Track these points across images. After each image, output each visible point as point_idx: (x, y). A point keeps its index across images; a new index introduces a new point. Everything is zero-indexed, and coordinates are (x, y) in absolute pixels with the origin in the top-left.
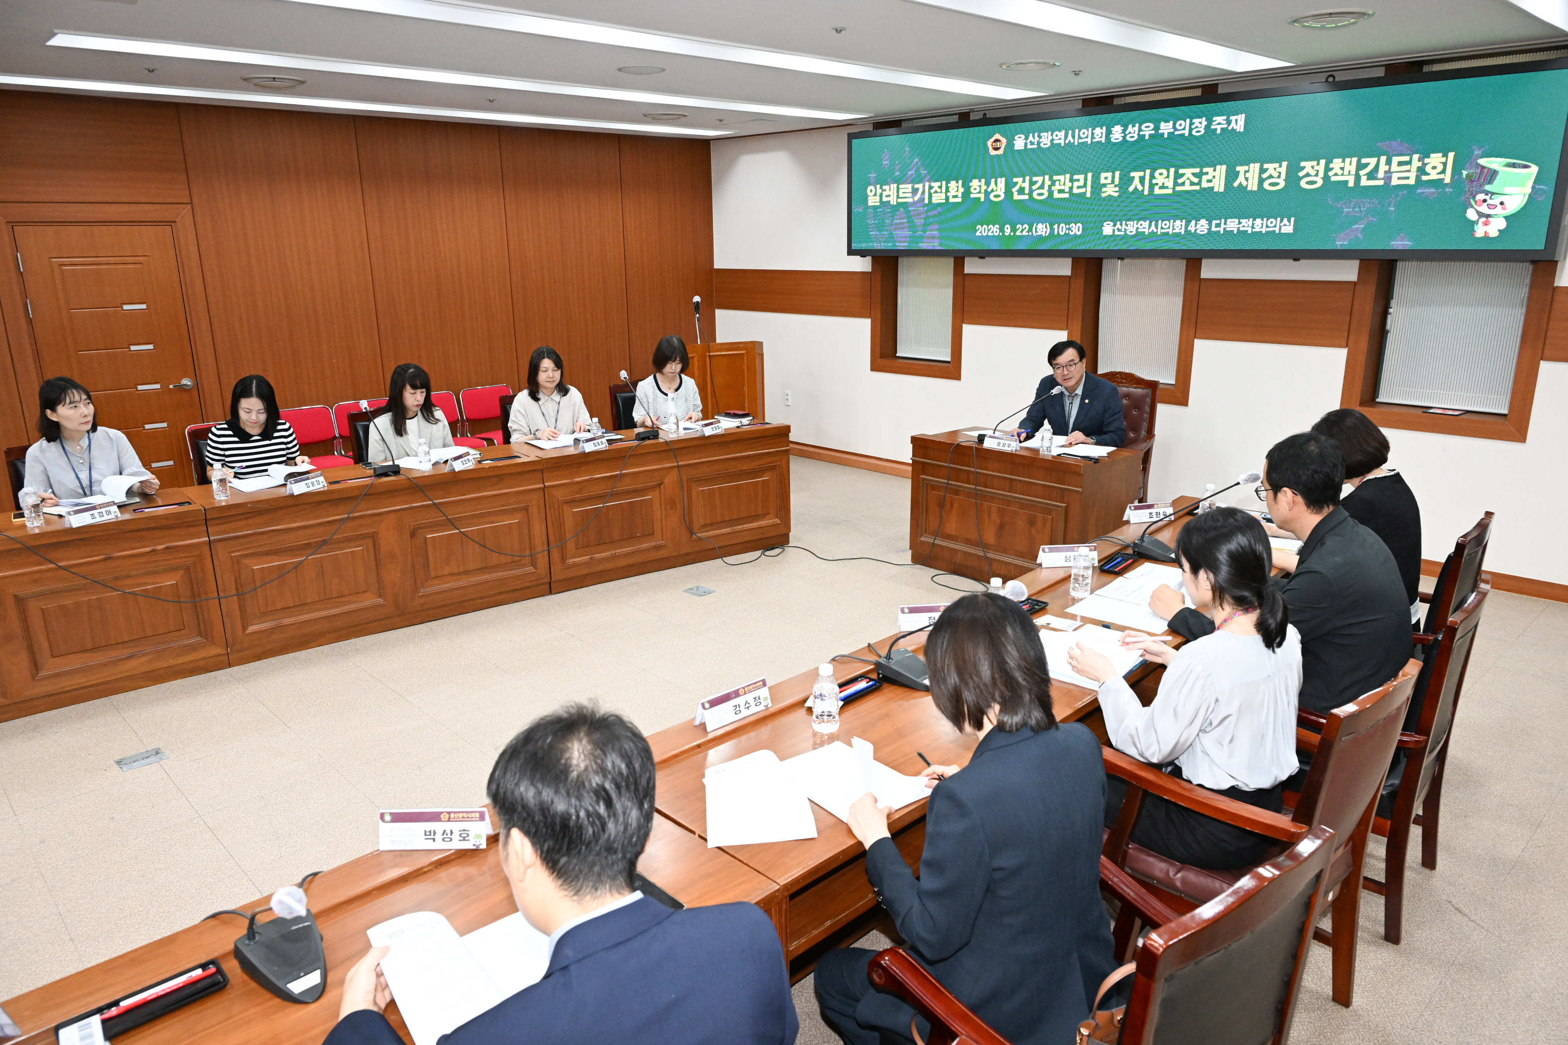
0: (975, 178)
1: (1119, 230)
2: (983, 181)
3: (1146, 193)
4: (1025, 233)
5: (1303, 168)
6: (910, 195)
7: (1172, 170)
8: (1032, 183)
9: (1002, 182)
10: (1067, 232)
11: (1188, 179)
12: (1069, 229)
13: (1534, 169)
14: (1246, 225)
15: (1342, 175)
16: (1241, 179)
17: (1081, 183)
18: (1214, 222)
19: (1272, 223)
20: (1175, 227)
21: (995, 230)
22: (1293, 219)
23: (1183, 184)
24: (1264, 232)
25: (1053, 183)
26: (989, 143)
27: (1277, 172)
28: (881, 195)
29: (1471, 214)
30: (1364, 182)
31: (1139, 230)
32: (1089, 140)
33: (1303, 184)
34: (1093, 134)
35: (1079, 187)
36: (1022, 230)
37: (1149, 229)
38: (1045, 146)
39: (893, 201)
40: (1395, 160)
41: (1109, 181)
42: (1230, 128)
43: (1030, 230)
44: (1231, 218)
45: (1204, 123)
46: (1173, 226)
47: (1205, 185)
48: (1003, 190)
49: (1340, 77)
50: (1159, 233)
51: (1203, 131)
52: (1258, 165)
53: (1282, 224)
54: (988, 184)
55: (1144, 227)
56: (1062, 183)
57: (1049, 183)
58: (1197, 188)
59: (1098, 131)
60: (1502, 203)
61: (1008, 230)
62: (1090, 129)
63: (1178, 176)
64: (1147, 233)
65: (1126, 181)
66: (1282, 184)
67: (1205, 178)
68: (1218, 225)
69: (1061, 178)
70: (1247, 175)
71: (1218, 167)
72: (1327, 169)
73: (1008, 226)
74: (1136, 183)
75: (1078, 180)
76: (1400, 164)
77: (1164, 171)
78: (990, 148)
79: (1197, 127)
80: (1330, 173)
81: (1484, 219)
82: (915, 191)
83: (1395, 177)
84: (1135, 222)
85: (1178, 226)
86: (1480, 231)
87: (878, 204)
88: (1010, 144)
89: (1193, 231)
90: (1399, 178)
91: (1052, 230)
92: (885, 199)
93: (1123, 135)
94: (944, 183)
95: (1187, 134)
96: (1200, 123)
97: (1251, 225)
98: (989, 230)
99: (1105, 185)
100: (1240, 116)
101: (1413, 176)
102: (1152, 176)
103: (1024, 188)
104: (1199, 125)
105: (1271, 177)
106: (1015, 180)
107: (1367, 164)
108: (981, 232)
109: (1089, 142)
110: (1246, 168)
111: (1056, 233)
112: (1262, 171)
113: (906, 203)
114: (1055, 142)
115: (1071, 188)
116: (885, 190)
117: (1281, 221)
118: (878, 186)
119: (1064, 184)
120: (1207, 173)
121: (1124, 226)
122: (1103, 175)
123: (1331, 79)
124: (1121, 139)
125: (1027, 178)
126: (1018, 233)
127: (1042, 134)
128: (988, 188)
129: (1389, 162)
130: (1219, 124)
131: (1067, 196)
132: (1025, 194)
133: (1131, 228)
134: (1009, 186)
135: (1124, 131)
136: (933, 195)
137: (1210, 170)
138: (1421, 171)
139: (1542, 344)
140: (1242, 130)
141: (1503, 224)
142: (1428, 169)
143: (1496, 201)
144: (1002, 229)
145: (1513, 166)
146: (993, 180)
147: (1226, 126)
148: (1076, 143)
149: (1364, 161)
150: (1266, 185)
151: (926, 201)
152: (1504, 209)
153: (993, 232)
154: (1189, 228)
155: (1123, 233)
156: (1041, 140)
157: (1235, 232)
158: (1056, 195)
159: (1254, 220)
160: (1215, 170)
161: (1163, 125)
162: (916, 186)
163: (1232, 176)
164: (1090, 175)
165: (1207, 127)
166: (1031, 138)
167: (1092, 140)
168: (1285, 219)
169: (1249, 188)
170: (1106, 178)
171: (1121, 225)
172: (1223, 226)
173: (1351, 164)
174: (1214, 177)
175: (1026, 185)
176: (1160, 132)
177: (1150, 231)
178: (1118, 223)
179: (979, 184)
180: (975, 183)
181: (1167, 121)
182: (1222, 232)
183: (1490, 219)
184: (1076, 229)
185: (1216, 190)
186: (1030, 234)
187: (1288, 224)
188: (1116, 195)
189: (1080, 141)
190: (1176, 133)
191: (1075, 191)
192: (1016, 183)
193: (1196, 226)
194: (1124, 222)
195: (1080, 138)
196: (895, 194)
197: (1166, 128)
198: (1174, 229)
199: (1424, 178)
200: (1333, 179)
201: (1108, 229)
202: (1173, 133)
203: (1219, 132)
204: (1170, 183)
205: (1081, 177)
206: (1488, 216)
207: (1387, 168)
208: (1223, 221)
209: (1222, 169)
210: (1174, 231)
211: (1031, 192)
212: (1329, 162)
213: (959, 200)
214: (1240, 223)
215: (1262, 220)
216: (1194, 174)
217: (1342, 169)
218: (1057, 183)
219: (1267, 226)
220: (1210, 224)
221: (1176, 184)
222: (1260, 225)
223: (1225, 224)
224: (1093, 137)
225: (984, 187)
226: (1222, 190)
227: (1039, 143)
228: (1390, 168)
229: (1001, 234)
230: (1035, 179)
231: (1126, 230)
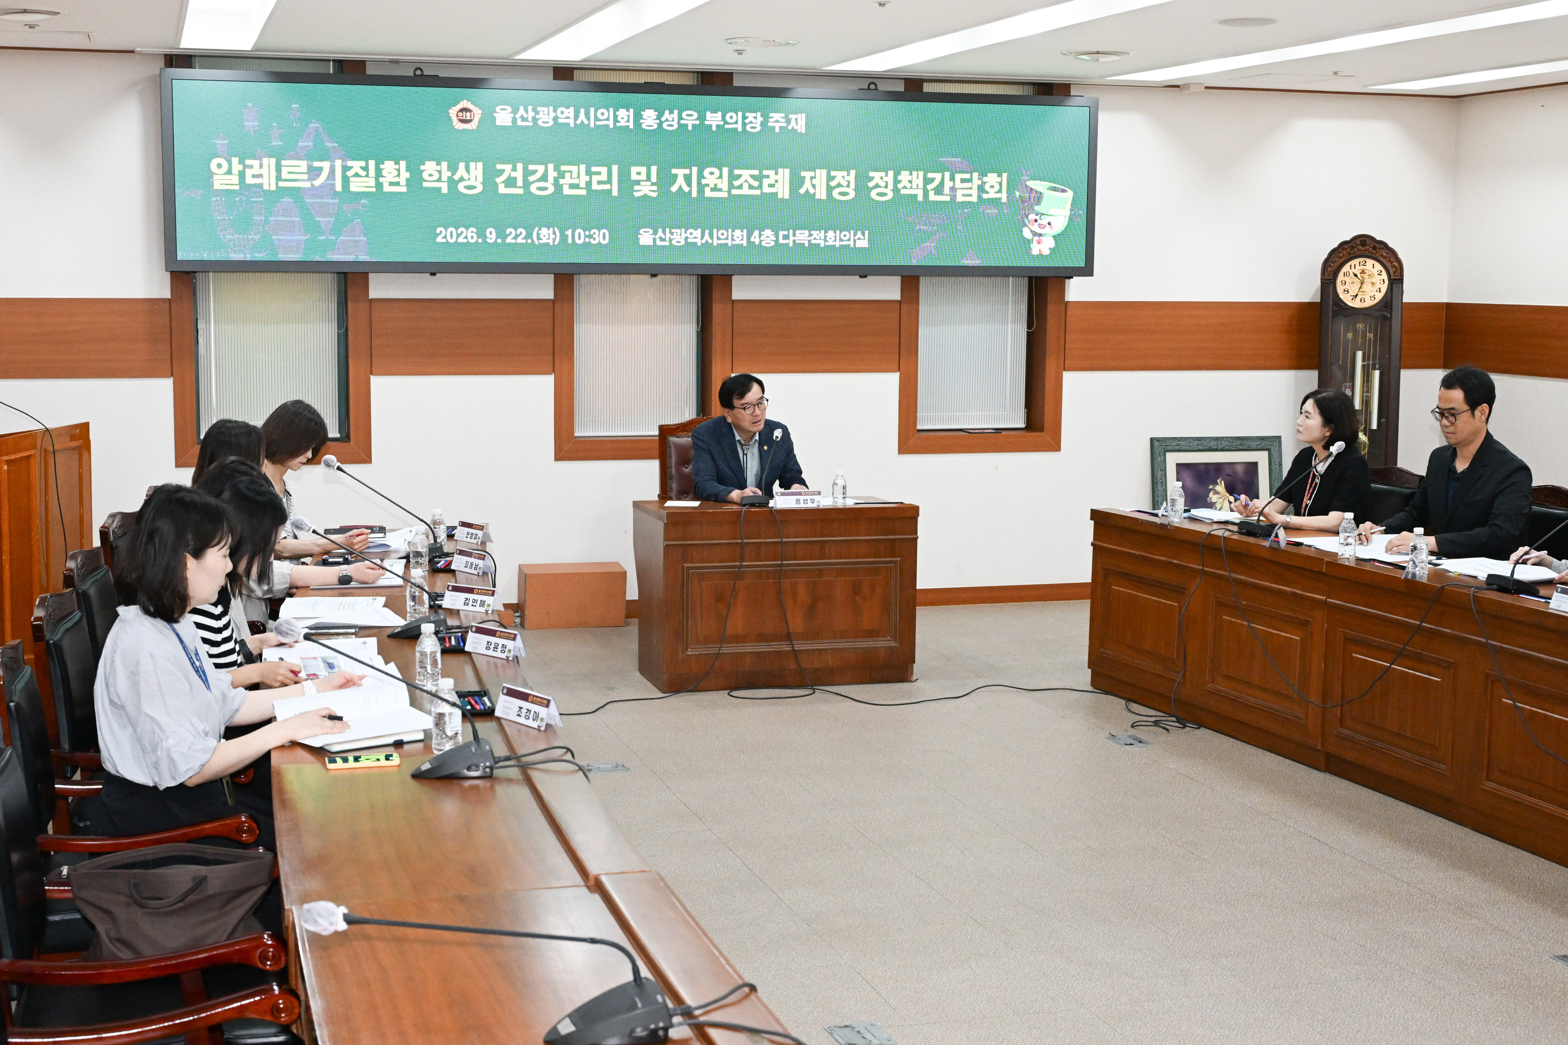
0: (431, 159)
1: (662, 239)
2: (444, 164)
3: (694, 194)
4: (520, 240)
5: (873, 178)
6: (306, 177)
7: (725, 170)
8: (527, 173)
9: (477, 170)
10: (587, 240)
11: (746, 181)
12: (590, 236)
13: (1070, 193)
14: (818, 237)
15: (911, 188)
16: (807, 185)
17: (604, 177)
18: (781, 233)
19: (845, 236)
20: (735, 238)
21: (470, 235)
22: (867, 232)
23: (740, 187)
24: (838, 246)
25: (562, 175)
26: (453, 112)
27: (846, 179)
28: (242, 175)
29: (1027, 233)
30: (932, 197)
31: (689, 240)
32: (611, 124)
33: (873, 194)
34: (615, 117)
35: (599, 183)
36: (516, 236)
37: (702, 238)
38: (546, 125)
39: (269, 183)
40: (958, 177)
41: (643, 176)
42: (790, 127)
43: (529, 235)
44: (799, 229)
45: (760, 119)
46: (733, 236)
47: (766, 189)
48: (480, 179)
49: (883, 87)
50: (715, 244)
51: (759, 128)
52: (824, 172)
53: (856, 238)
54: (453, 169)
55: (695, 236)
56: (575, 175)
57: (555, 174)
58: (758, 192)
59: (622, 113)
60: (1049, 224)
61: (491, 236)
62: (611, 110)
63: (732, 177)
64: (699, 244)
65: (665, 180)
66: (852, 194)
67: (766, 182)
68: (786, 237)
69: (574, 169)
70: (814, 181)
71: (780, 171)
72: (896, 182)
73: (491, 229)
74: (681, 181)
75: (599, 173)
76: (963, 181)
77: (717, 172)
78: (455, 119)
79: (751, 122)
80: (900, 186)
81: (1036, 238)
82: (314, 173)
83: (959, 193)
84: (683, 230)
85: (739, 237)
86: (1035, 249)
87: (237, 188)
88: (489, 117)
89: (757, 243)
90: (964, 195)
91: (564, 237)
92: (249, 180)
93: (658, 121)
94: (372, 163)
95: (740, 129)
96: (755, 118)
97: (823, 238)
98: (459, 235)
99: (638, 182)
100: (799, 115)
101: (975, 192)
102: (700, 176)
103: (515, 178)
104: (754, 121)
105: (839, 185)
106: (499, 167)
107: (933, 180)
108: (445, 237)
109: (611, 126)
110: (812, 174)
111: (570, 241)
112: (830, 178)
113: (298, 189)
114: (560, 121)
115: (589, 184)
116: (251, 167)
117: (855, 235)
118: (235, 160)
119: (578, 177)
120: (768, 177)
121: (668, 235)
122: (634, 170)
123: (872, 87)
124: (656, 126)
125: (520, 166)
126: (509, 240)
127: (539, 109)
128: (454, 173)
129: (952, 179)
130: (777, 121)
131: (583, 192)
132: (516, 187)
133: (678, 237)
134: (490, 175)
135: (659, 117)
136: (352, 179)
137: (771, 173)
138: (981, 189)
139: (1063, 356)
140: (803, 131)
141: (1052, 243)
142: (987, 187)
143: (1044, 221)
144: (481, 234)
145: (1054, 189)
146: (462, 165)
147: (785, 125)
148: (592, 125)
149: (930, 175)
150: (835, 194)
151: (339, 188)
152: (1051, 228)
153: (466, 237)
154: (752, 239)
155: (667, 243)
156: (538, 117)
157: (807, 245)
158: (567, 191)
159: (826, 232)
160: (776, 174)
161: (709, 115)
162: (316, 164)
163: (796, 182)
164: (615, 168)
165: (763, 124)
166: (522, 111)
167: (614, 124)
168: (859, 233)
169: (817, 197)
170: (639, 173)
171: (664, 233)
172: (791, 238)
173: (918, 178)
174: (776, 181)
175: (519, 175)
176: (706, 123)
177: (704, 241)
178: (660, 230)
179: (438, 168)
180: (429, 167)
181: (714, 111)
182: (791, 245)
183: (1041, 238)
184: (601, 237)
185: (780, 196)
186: (529, 241)
187: (862, 237)
188: (654, 195)
189: (598, 123)
190: (727, 126)
191: (595, 186)
192: (503, 171)
193: (760, 237)
194: (667, 230)
195: (597, 119)
196: (273, 174)
197: (713, 119)
198: (733, 240)
199: (985, 196)
200: (903, 192)
201: (646, 238)
202: (723, 126)
203: (777, 130)
204: (724, 184)
205: (604, 170)
206: (1040, 235)
207: (951, 184)
208: (791, 231)
209: (784, 175)
210: (734, 243)
211: (527, 184)
212: (897, 174)
213: (404, 189)
214: (810, 235)
215: (835, 232)
216: (752, 176)
217: (910, 182)
218: (567, 175)
219: (841, 240)
220: (777, 236)
221: (731, 186)
222: (832, 238)
223: (794, 235)
224: (616, 120)
225: (446, 174)
226: (787, 196)
227: (535, 119)
228: (954, 184)
229: (480, 241)
230: (531, 167)
231: (671, 240)
